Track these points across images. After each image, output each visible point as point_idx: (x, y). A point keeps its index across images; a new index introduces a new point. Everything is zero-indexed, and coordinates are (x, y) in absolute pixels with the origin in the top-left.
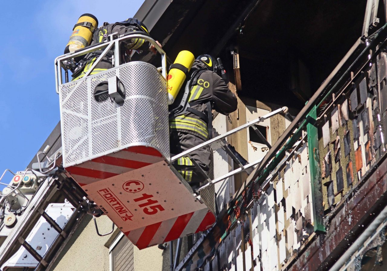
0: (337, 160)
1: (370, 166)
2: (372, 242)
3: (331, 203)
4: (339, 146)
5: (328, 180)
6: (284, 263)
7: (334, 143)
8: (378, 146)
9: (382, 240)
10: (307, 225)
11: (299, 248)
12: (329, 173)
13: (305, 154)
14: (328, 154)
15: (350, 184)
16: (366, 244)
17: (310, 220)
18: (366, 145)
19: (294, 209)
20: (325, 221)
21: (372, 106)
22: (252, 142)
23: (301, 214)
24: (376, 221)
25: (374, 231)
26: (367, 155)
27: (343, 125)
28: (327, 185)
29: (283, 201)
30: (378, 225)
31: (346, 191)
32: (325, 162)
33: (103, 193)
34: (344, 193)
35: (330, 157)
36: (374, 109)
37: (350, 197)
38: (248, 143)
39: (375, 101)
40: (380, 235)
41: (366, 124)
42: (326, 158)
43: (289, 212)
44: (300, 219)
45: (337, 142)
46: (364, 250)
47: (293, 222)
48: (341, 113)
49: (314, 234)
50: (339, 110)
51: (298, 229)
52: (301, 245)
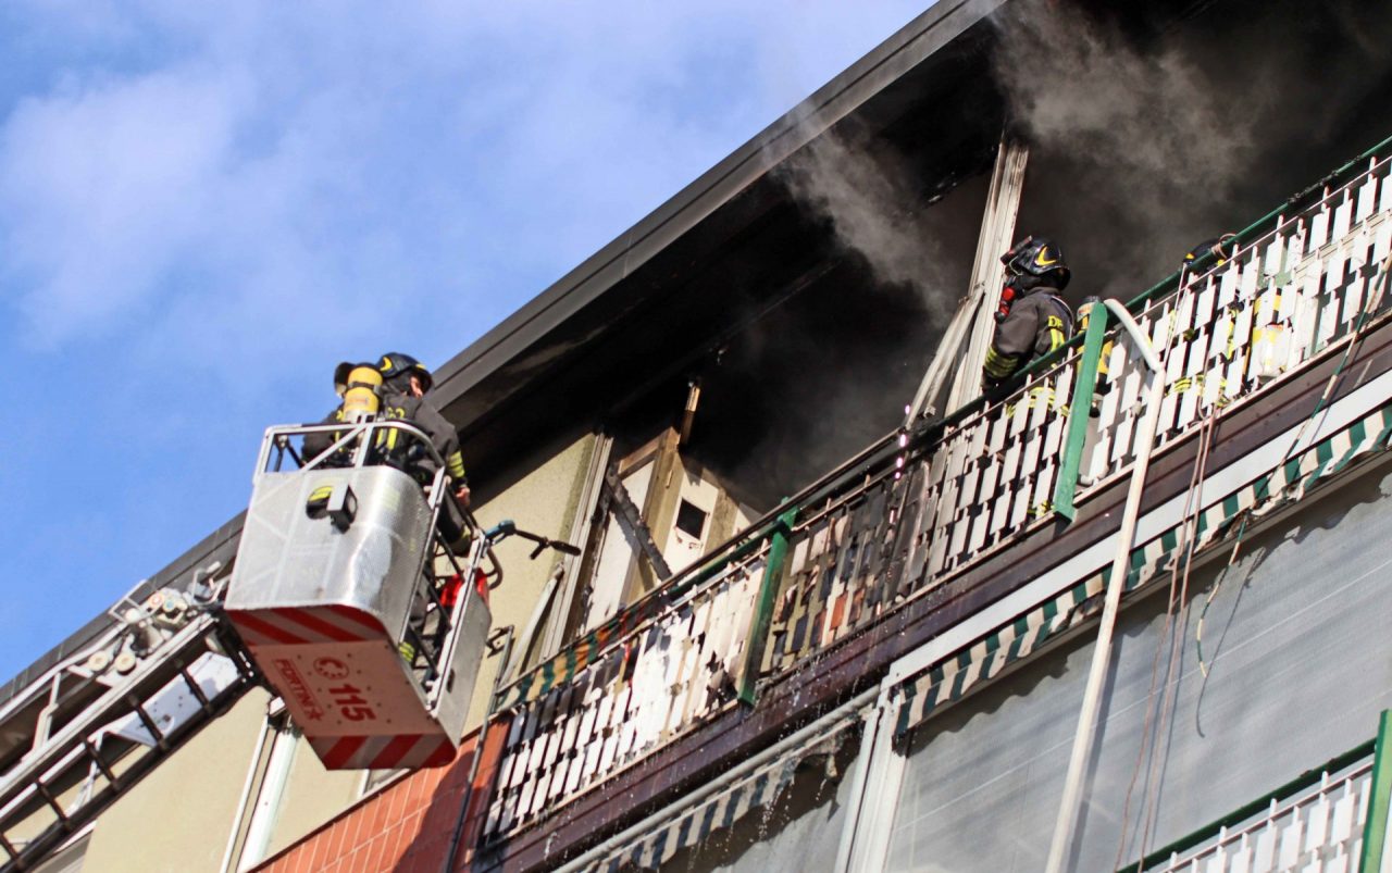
0: (805, 601)
1: (853, 627)
2: (820, 744)
3: (775, 663)
4: (814, 582)
5: (780, 627)
6: (674, 731)
7: (808, 573)
8: (874, 602)
9: (837, 745)
10: (728, 684)
11: (705, 717)
12: (786, 615)
13: (757, 577)
14: (793, 588)
15: (814, 644)
16: (810, 743)
17: (734, 680)
18: (856, 593)
19: (714, 656)
20: (757, 688)
21: (885, 537)
22: (678, 529)
23: (723, 666)
24: (835, 714)
25: (826, 728)
26: (853, 609)
27: (830, 552)
28: (778, 634)
29: (702, 638)
30: (837, 720)
31: (806, 653)
32: (786, 599)
33: (281, 666)
34: (800, 654)
35: (795, 594)
36: (886, 542)
37: (807, 665)
38: (672, 528)
39: (890, 531)
40: (837, 736)
42: (789, 594)
43: (706, 658)
44: (719, 673)
45: (812, 574)
46: (805, 752)
47: (708, 672)
48: (833, 532)
49: (734, 702)
50: (831, 526)
51: (712, 686)
52: (710, 712)
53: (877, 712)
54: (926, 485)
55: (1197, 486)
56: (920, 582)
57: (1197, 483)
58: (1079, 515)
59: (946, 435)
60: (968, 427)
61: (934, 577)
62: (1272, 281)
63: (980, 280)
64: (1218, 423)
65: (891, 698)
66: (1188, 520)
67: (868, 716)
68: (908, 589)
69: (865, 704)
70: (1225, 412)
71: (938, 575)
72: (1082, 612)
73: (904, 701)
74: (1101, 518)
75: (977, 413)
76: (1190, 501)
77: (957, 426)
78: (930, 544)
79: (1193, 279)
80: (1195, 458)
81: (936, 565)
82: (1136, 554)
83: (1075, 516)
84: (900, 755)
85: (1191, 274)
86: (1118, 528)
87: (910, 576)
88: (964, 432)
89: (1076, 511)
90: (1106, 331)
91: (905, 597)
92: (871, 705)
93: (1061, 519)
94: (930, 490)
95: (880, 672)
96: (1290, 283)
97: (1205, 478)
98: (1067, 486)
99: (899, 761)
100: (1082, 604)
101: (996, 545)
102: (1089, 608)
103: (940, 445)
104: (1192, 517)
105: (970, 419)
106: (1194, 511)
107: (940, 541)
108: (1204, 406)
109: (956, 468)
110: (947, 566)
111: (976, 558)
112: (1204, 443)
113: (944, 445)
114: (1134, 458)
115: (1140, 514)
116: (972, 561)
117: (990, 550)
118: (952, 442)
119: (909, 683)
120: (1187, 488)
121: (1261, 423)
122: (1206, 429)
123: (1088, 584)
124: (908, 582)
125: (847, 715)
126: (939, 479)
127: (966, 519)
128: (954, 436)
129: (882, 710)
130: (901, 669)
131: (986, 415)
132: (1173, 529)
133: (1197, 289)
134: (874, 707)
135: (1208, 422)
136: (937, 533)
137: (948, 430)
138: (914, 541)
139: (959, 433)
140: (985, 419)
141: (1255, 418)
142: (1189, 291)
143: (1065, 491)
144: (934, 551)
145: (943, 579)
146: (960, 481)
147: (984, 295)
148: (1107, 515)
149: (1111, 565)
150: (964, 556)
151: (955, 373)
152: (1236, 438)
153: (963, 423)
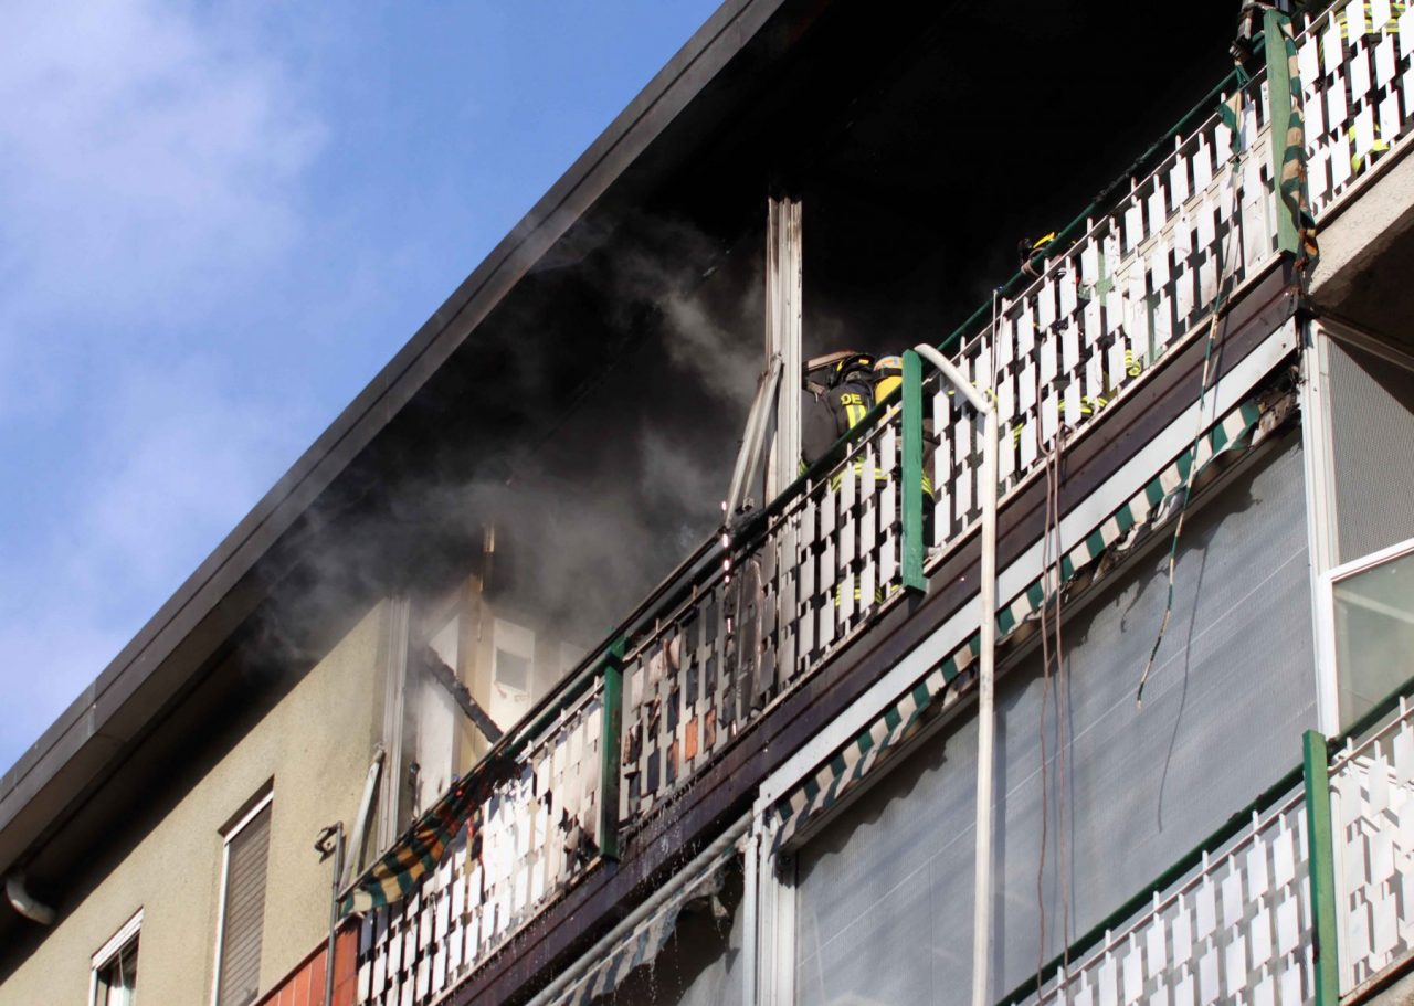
0: (653, 734)
1: (711, 753)
2: (700, 887)
3: (633, 809)
4: (658, 713)
5: (631, 768)
6: (537, 904)
7: (650, 705)
8: (728, 721)
9: (718, 884)
10: (586, 840)
11: (568, 881)
12: (635, 754)
13: (595, 720)
14: (637, 723)
15: (671, 780)
16: (689, 888)
17: (593, 835)
18: (706, 716)
19: (566, 813)
20: (619, 840)
21: (726, 649)
22: (500, 685)
23: (577, 822)
24: (709, 851)
25: (703, 868)
26: (706, 733)
27: (669, 676)
28: (632, 777)
29: (549, 796)
30: (712, 858)
31: (664, 790)
32: (631, 737)
34: (659, 794)
35: (640, 729)
36: (728, 655)
37: (669, 804)
38: (492, 684)
39: (730, 642)
40: (716, 874)
41: (712, 679)
42: (634, 731)
43: (557, 817)
44: (575, 831)
45: (655, 704)
46: (684, 899)
47: (563, 833)
48: (668, 654)
49: (597, 859)
50: (665, 649)
51: (570, 847)
52: (573, 875)
53: (754, 840)
54: (760, 583)
55: (1054, 531)
56: (774, 692)
57: (1052, 526)
58: (931, 583)
59: (771, 526)
60: (793, 513)
61: (788, 682)
62: (1093, 290)
63: (776, 349)
64: (1063, 456)
65: (767, 822)
66: (1049, 569)
67: (745, 846)
68: (763, 701)
69: (740, 834)
70: (1069, 443)
71: (792, 679)
72: (956, 689)
73: (781, 823)
74: (956, 583)
75: (800, 496)
76: (1047, 549)
77: (781, 514)
78: (776, 648)
79: (1006, 305)
80: (1045, 499)
81: (788, 669)
82: (1002, 614)
83: (927, 587)
84: (789, 886)
85: (1004, 300)
86: (978, 591)
87: (761, 686)
88: (790, 519)
89: (928, 581)
90: (923, 380)
91: (760, 710)
92: (746, 835)
93: (913, 593)
94: (766, 589)
95: (751, 795)
96: (1113, 290)
97: (1061, 518)
98: (913, 556)
99: (789, 893)
100: (953, 681)
101: (849, 635)
102: (963, 683)
103: (766, 538)
104: (1054, 564)
105: (794, 503)
106: (1054, 558)
107: (788, 643)
108: (1045, 442)
109: (789, 559)
110: (799, 668)
111: (830, 652)
112: (1053, 481)
113: (771, 537)
114: (980, 512)
115: (998, 572)
116: (826, 657)
117: (843, 642)
118: (779, 532)
119: (782, 803)
120: (1042, 535)
121: (1112, 446)
122: (1052, 465)
123: (957, 657)
124: (761, 693)
125: (722, 850)
126: (773, 575)
127: (810, 613)
128: (780, 525)
129: (759, 837)
130: (772, 788)
131: (810, 495)
132: (1037, 580)
133: (1014, 315)
134: (750, 835)
135: (1053, 457)
136: (782, 634)
137: (772, 520)
138: (759, 648)
139: (785, 521)
140: (809, 500)
141: (1103, 443)
142: (1005, 319)
143: (912, 561)
144: (782, 654)
145: (798, 683)
146: (796, 573)
147: (782, 366)
148: (963, 579)
149: (978, 631)
150: (816, 653)
151: (768, 457)
152: (1086, 469)
153: (787, 510)
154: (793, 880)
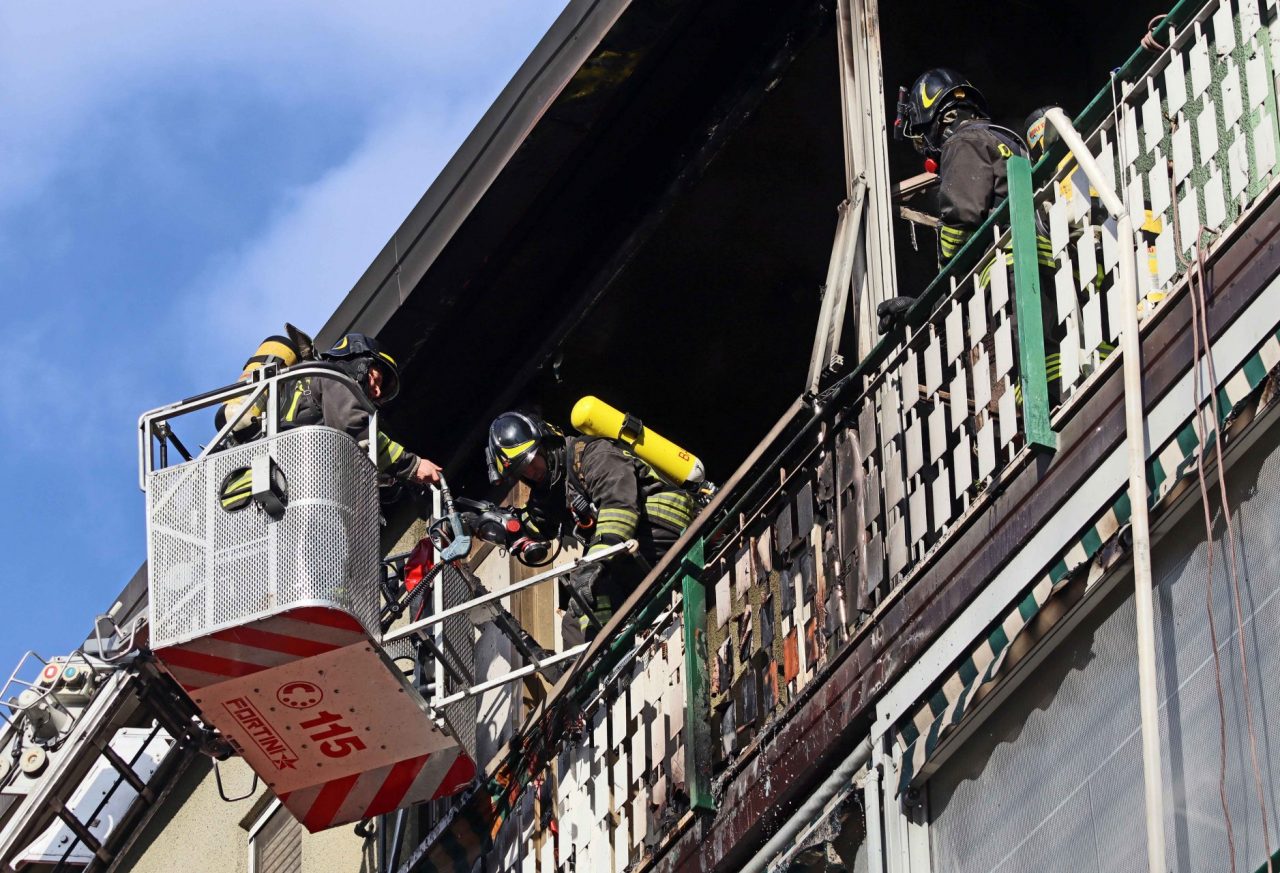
0: (745, 657)
1: (815, 672)
2: (813, 834)
3: (728, 749)
4: (749, 627)
5: (724, 699)
7: (739, 619)
8: (832, 630)
9: (834, 829)
10: (676, 794)
12: (727, 682)
13: (676, 641)
14: (726, 642)
15: (771, 710)
16: (801, 839)
18: (807, 626)
19: (649, 761)
20: (714, 787)
23: (664, 771)
24: (823, 790)
25: (816, 813)
26: (809, 647)
27: (760, 582)
28: (723, 709)
29: (627, 743)
30: (827, 800)
32: (720, 660)
35: (729, 649)
40: (831, 818)
41: (810, 581)
42: (722, 653)
44: (661, 782)
45: (745, 617)
46: (796, 851)
48: (757, 556)
49: (690, 814)
50: (752, 549)
51: (656, 803)
52: (663, 836)
53: (874, 773)
54: (859, 460)
55: (1204, 358)
56: (885, 587)
57: (1202, 353)
58: (1062, 438)
59: (867, 387)
60: (891, 369)
61: (900, 576)
62: (1230, 61)
63: (858, 172)
64: (1207, 267)
65: (888, 750)
66: (1202, 406)
67: (864, 781)
68: (872, 600)
69: (858, 767)
70: (1213, 250)
71: (905, 571)
72: (1101, 566)
73: (905, 749)
74: (1092, 435)
75: (899, 346)
76: (1198, 382)
77: (878, 371)
78: (884, 535)
79: (1127, 89)
80: (1190, 322)
81: (899, 560)
82: (1153, 465)
83: (1058, 443)
84: (920, 824)
85: (1124, 83)
87: (870, 582)
88: (890, 377)
89: (1058, 435)
90: (1034, 190)
91: (871, 613)
92: (865, 766)
93: (1041, 452)
94: (866, 464)
95: (868, 717)
96: (1253, 57)
97: (1212, 343)
98: (1036, 407)
99: (920, 831)
100: (1098, 555)
101: (969, 510)
102: (1108, 556)
103: (862, 402)
104: (1209, 399)
105: (893, 356)
106: (1208, 390)
107: (897, 527)
108: (1184, 251)
109: (891, 426)
110: (914, 557)
111: (948, 533)
112: (1198, 298)
113: (867, 400)
115: (1146, 411)
116: (943, 541)
117: (962, 519)
118: (878, 392)
119: (905, 724)
120: (1191, 365)
121: (1265, 250)
122: (1195, 279)
123: (1099, 526)
124: (870, 591)
125: (837, 789)
126: (873, 446)
127: (921, 488)
128: (878, 384)
129: (880, 768)
130: (891, 708)
131: (909, 346)
132: (1189, 421)
133: (1138, 100)
134: (869, 767)
135: (1196, 268)
136: (889, 517)
137: (868, 381)
138: (862, 536)
139: (883, 379)
140: (910, 351)
141: (1255, 246)
142: (1127, 106)
143: (1036, 413)
144: (891, 543)
145: (912, 574)
146: (900, 441)
147: (867, 191)
148: (1099, 429)
149: (1125, 487)
150: (931, 537)
152: (1237, 280)
153: (885, 365)
154: (925, 817)
